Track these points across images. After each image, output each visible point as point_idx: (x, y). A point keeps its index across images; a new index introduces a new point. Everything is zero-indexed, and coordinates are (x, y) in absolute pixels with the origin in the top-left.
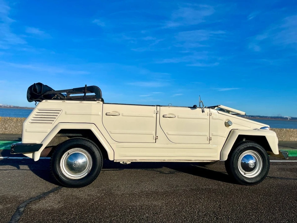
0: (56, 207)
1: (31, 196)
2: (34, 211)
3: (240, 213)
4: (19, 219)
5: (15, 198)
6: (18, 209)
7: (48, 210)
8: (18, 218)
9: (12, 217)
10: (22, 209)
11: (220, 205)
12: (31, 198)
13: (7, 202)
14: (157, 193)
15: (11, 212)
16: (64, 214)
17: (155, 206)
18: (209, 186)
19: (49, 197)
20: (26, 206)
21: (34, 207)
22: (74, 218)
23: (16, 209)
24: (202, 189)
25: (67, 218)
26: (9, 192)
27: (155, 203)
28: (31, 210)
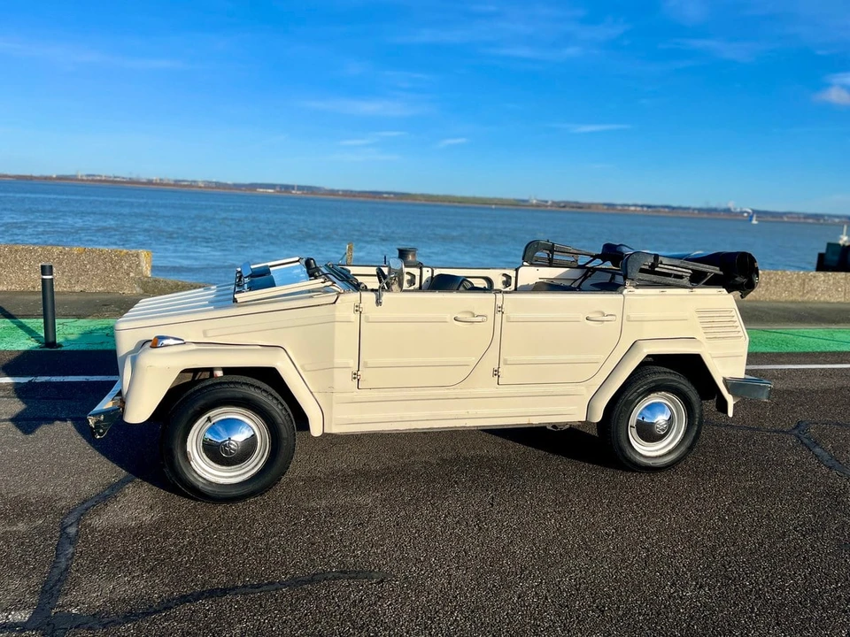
0: (147, 518)
1: (84, 495)
2: (99, 531)
3: (528, 513)
4: (73, 554)
5: (48, 504)
6: (63, 529)
7: (131, 529)
8: (71, 550)
9: (56, 549)
10: (72, 530)
11: (493, 498)
12: (85, 501)
13: (32, 514)
14: (365, 474)
15: (51, 538)
16: (167, 536)
17: (360, 507)
18: (481, 449)
19: (125, 496)
20: (79, 520)
21: (98, 522)
22: (190, 543)
23: (58, 529)
24: (466, 458)
25: (175, 545)
26: (29, 486)
27: (360, 500)
28: (93, 530)
